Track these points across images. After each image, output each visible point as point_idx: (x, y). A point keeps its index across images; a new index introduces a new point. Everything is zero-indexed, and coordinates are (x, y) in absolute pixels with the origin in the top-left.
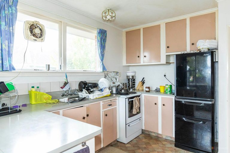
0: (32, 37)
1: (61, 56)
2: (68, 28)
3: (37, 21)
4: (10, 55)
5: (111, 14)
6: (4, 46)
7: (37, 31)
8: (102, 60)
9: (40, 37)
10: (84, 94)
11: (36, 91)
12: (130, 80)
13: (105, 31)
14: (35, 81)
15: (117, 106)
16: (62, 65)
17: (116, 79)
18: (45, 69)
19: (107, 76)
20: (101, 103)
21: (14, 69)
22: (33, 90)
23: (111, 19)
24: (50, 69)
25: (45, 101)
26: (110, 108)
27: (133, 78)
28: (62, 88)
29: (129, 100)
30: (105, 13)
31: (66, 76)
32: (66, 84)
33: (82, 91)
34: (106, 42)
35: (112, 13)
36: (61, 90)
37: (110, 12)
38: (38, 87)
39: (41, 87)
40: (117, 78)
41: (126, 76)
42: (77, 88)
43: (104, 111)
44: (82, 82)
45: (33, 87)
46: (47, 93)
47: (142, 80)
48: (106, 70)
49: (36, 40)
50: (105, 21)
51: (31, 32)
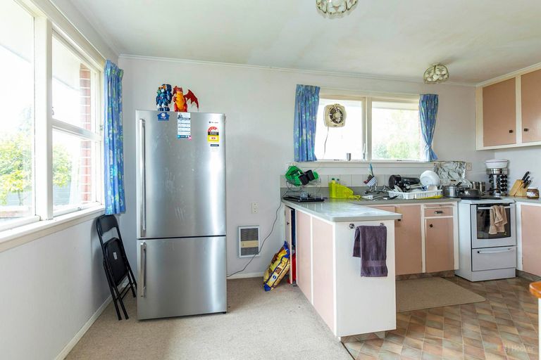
0: (333, 123)
1: (364, 142)
2: (374, 104)
3: (337, 103)
4: (313, 145)
5: (438, 72)
6: (308, 137)
7: (337, 115)
8: (429, 143)
9: (340, 122)
10: (396, 192)
11: (336, 183)
12: (495, 176)
13: (436, 96)
14: (335, 173)
15: (455, 217)
16: (367, 153)
17: (460, 175)
18: (345, 158)
19: (440, 169)
20: (423, 207)
21: (316, 160)
22: (334, 182)
23: (441, 78)
24: (352, 158)
25: (345, 196)
26: (439, 217)
27: (501, 172)
28: (366, 183)
29: (479, 208)
30: (429, 73)
31: (371, 168)
32: (370, 178)
33: (393, 188)
34: (436, 112)
35: (441, 71)
36: (365, 185)
37: (437, 70)
38: (338, 180)
39: (341, 180)
40: (463, 172)
41: (485, 170)
42: (387, 184)
43: (427, 219)
44: (393, 176)
45: (333, 179)
46: (348, 187)
47: (524, 178)
48: (437, 159)
49: (336, 126)
50: (429, 83)
51: (331, 117)
